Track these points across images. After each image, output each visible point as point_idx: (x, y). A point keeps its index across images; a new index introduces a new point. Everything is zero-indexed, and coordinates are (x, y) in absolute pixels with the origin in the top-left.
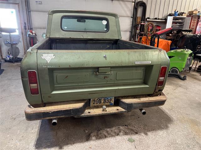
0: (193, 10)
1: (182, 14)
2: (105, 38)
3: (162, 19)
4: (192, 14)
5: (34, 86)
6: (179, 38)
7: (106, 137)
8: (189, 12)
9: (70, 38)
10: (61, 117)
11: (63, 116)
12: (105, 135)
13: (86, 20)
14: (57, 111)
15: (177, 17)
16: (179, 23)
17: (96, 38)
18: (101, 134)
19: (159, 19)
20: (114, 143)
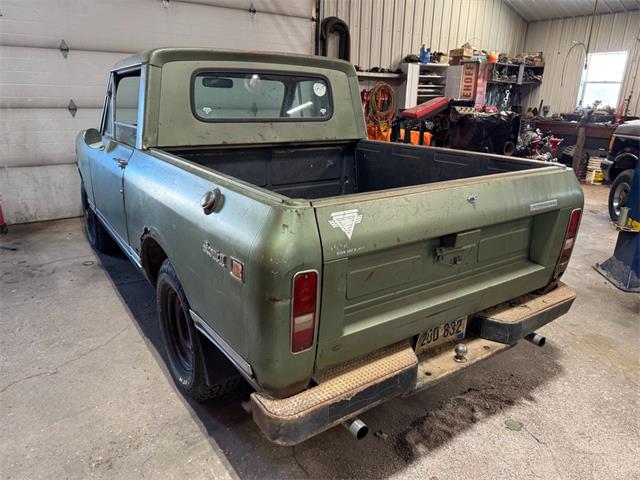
0: (459, 47)
1: (437, 56)
2: (324, 139)
3: (389, 72)
4: (461, 57)
5: (305, 322)
6: (449, 123)
7: (450, 436)
8: (452, 51)
9: (225, 145)
10: (374, 404)
11: (378, 402)
12: (445, 431)
13: (233, 79)
14: (365, 390)
15: (429, 64)
16: (435, 81)
17: (299, 139)
18: (431, 430)
19: (383, 71)
20: (482, 445)
